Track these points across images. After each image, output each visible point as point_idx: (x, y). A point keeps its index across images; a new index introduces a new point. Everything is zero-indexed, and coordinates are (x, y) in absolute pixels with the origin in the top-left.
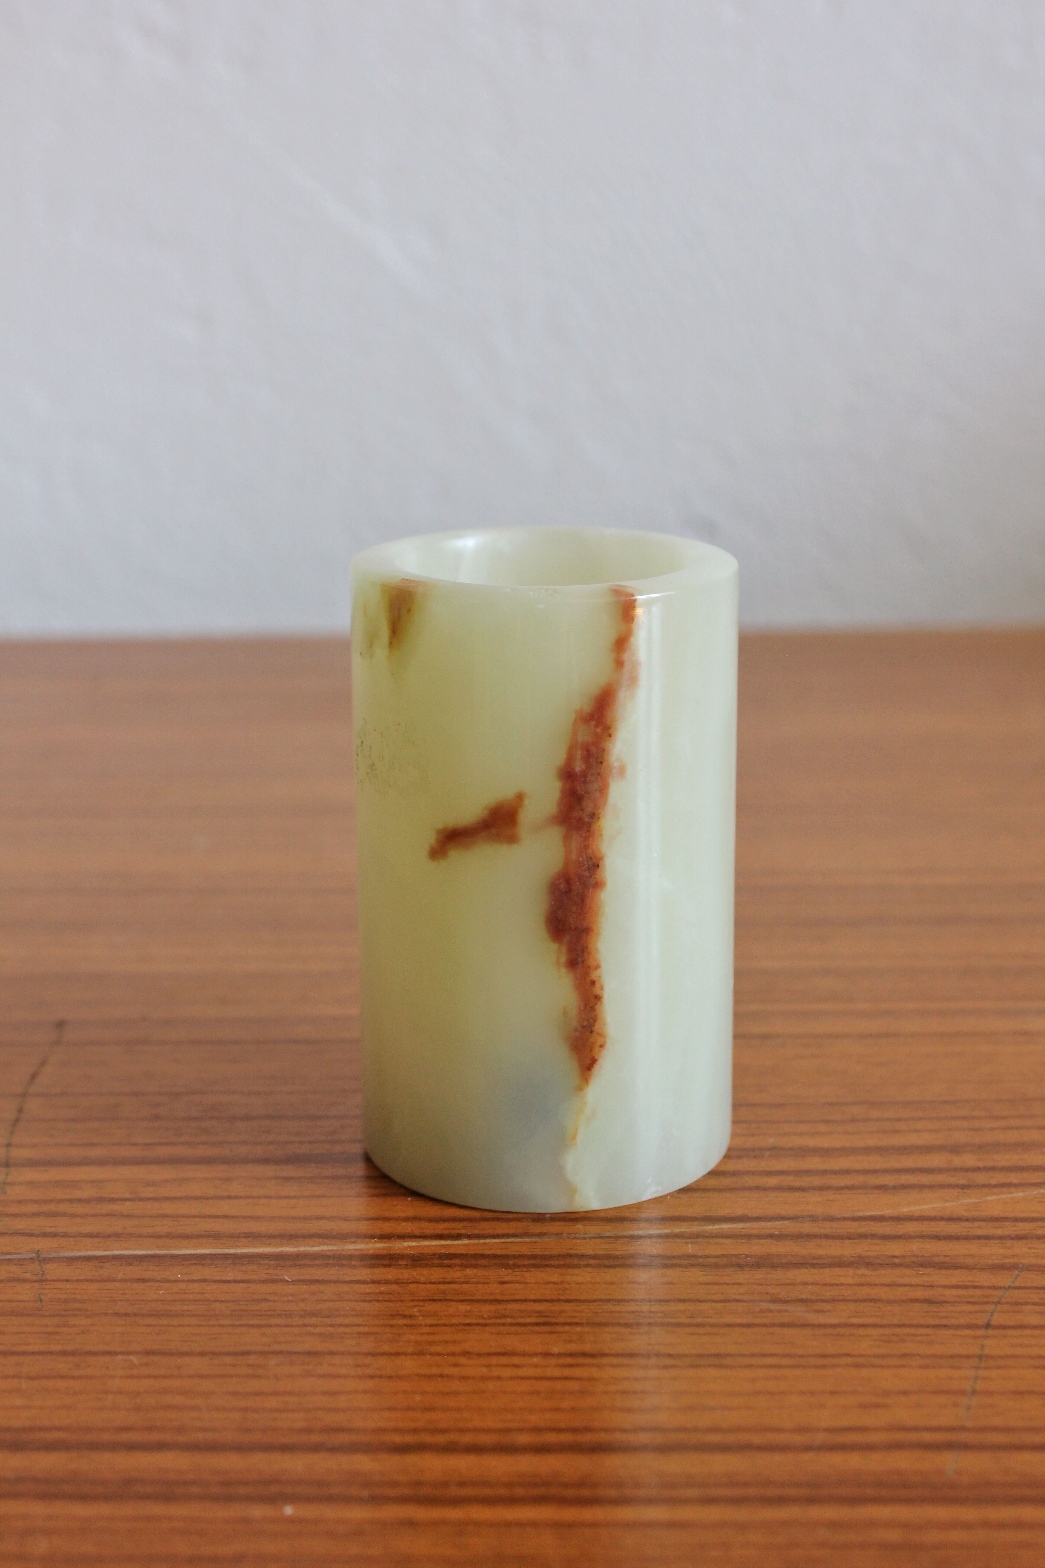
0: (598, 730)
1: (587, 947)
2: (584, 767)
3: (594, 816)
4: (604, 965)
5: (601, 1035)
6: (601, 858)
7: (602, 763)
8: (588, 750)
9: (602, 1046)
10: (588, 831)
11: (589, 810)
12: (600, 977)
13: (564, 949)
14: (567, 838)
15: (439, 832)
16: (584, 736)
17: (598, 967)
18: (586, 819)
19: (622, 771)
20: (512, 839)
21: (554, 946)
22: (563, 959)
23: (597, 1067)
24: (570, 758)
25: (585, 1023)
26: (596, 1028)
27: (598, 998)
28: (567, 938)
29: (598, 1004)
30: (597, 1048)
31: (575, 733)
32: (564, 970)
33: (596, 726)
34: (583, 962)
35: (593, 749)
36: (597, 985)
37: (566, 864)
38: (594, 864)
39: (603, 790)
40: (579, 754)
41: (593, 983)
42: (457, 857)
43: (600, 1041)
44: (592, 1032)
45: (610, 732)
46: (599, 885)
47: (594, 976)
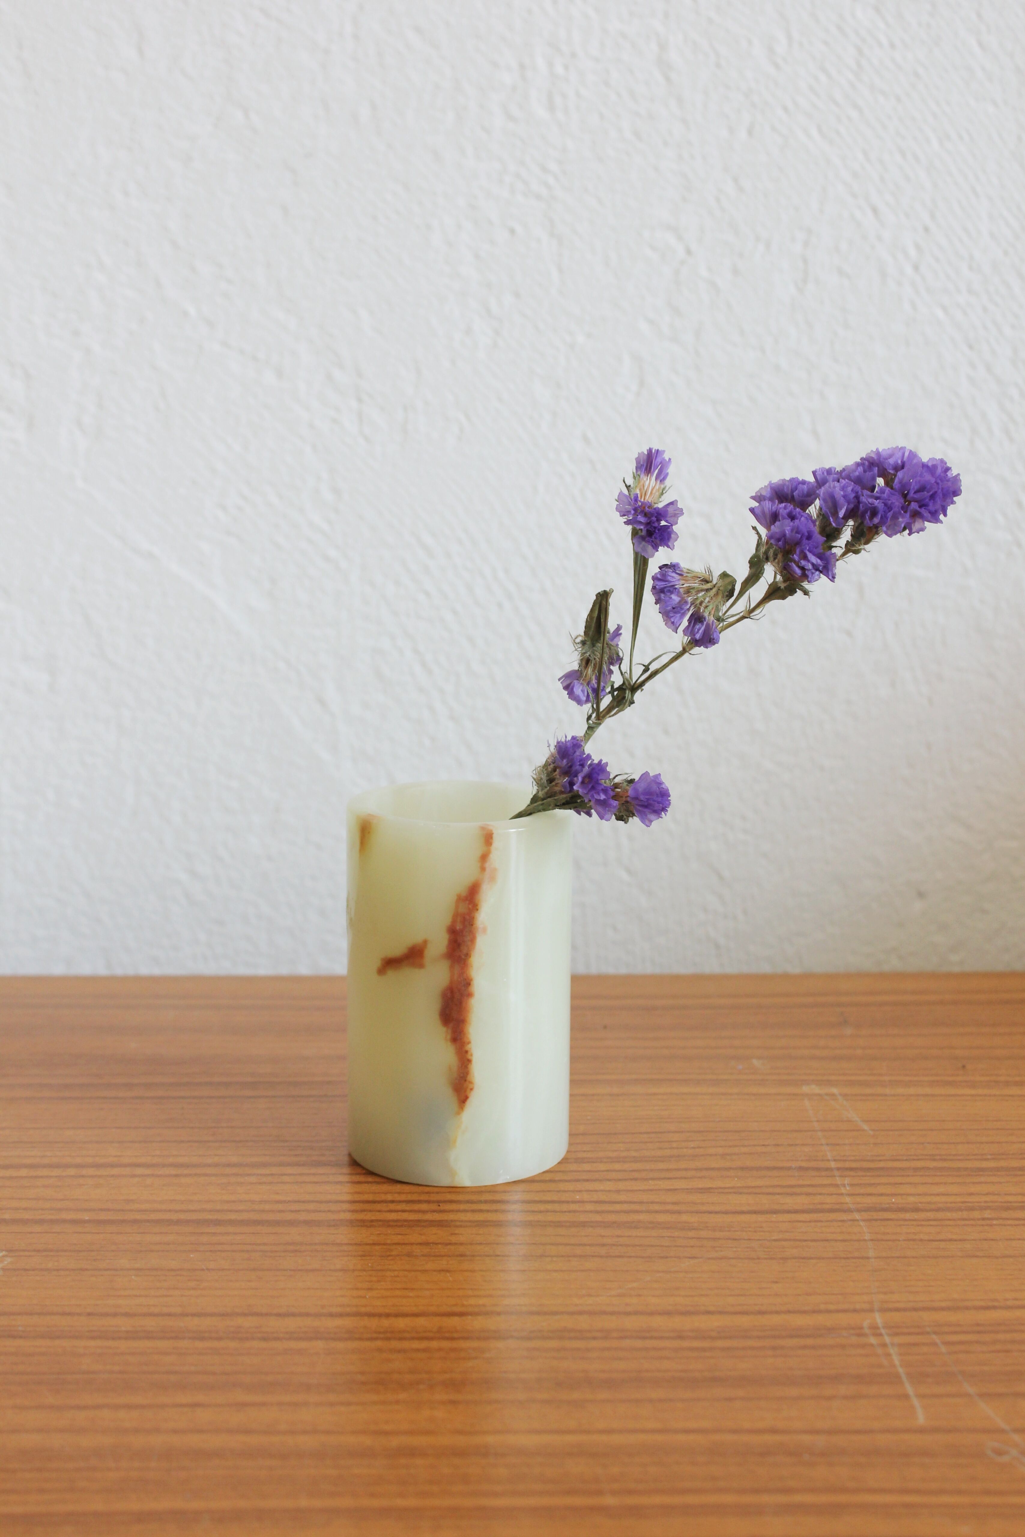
0: (470, 906)
1: (463, 1031)
2: (461, 927)
3: (468, 955)
4: (473, 1042)
5: (471, 1083)
6: (472, 980)
7: (472, 925)
8: (464, 918)
9: (471, 1089)
10: (464, 964)
11: (465, 952)
12: (470, 1048)
13: (450, 1031)
14: (452, 967)
15: (383, 960)
16: (463, 909)
17: (469, 1043)
18: (463, 957)
19: (485, 930)
20: (421, 966)
21: (444, 1029)
22: (449, 1037)
23: (468, 1101)
24: (454, 921)
25: (462, 1075)
26: (468, 1078)
27: (469, 1061)
28: (451, 1025)
29: (470, 1064)
30: (468, 1090)
31: (457, 907)
32: (449, 1043)
33: (469, 904)
34: (461, 1039)
35: (467, 917)
36: (469, 1053)
37: (451, 982)
38: (467, 983)
39: (473, 940)
40: (459, 919)
41: (467, 1052)
42: (391, 974)
43: (471, 1086)
44: (466, 1081)
45: (477, 908)
46: (470, 995)
47: (467, 1047)
